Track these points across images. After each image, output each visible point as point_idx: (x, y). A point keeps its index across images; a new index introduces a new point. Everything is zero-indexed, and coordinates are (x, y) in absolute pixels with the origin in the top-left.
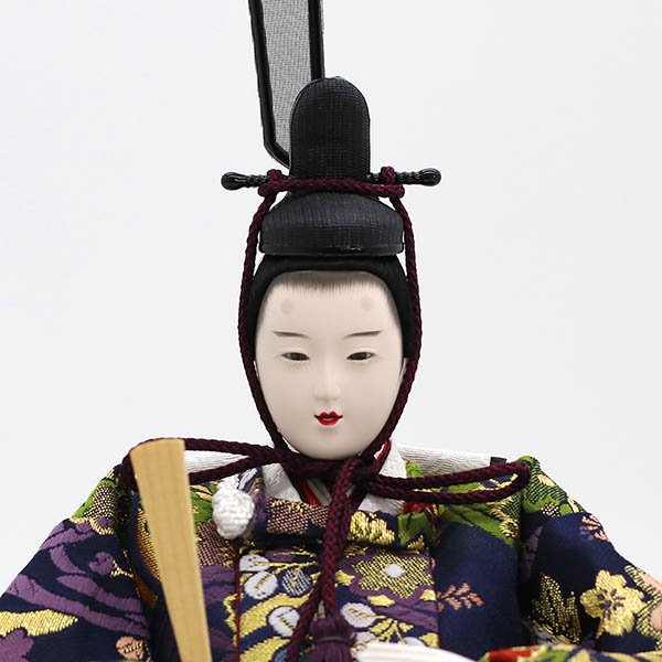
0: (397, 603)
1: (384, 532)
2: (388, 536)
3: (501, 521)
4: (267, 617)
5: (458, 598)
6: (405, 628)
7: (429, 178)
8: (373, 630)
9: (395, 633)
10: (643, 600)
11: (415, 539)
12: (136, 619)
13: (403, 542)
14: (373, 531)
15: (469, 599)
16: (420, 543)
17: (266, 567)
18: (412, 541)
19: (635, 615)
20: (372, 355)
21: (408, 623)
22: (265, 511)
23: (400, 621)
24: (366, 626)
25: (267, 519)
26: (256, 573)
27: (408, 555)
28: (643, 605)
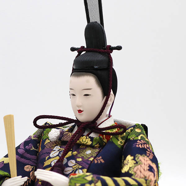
0: (82, 161)
1: (89, 142)
2: (90, 143)
3: (119, 140)
4: (51, 162)
5: (97, 160)
6: (80, 167)
7: (119, 48)
8: (73, 167)
9: (77, 168)
10: (135, 164)
11: (97, 144)
12: (34, 161)
13: (93, 144)
14: (86, 141)
15: (100, 161)
16: (98, 145)
17: (58, 149)
18: (96, 145)
19: (130, 168)
20: (90, 95)
21: (81, 166)
22: (62, 135)
23: (80, 165)
24: (72, 166)
25: (62, 137)
26: (55, 150)
27: (95, 148)
28: (134, 165)
